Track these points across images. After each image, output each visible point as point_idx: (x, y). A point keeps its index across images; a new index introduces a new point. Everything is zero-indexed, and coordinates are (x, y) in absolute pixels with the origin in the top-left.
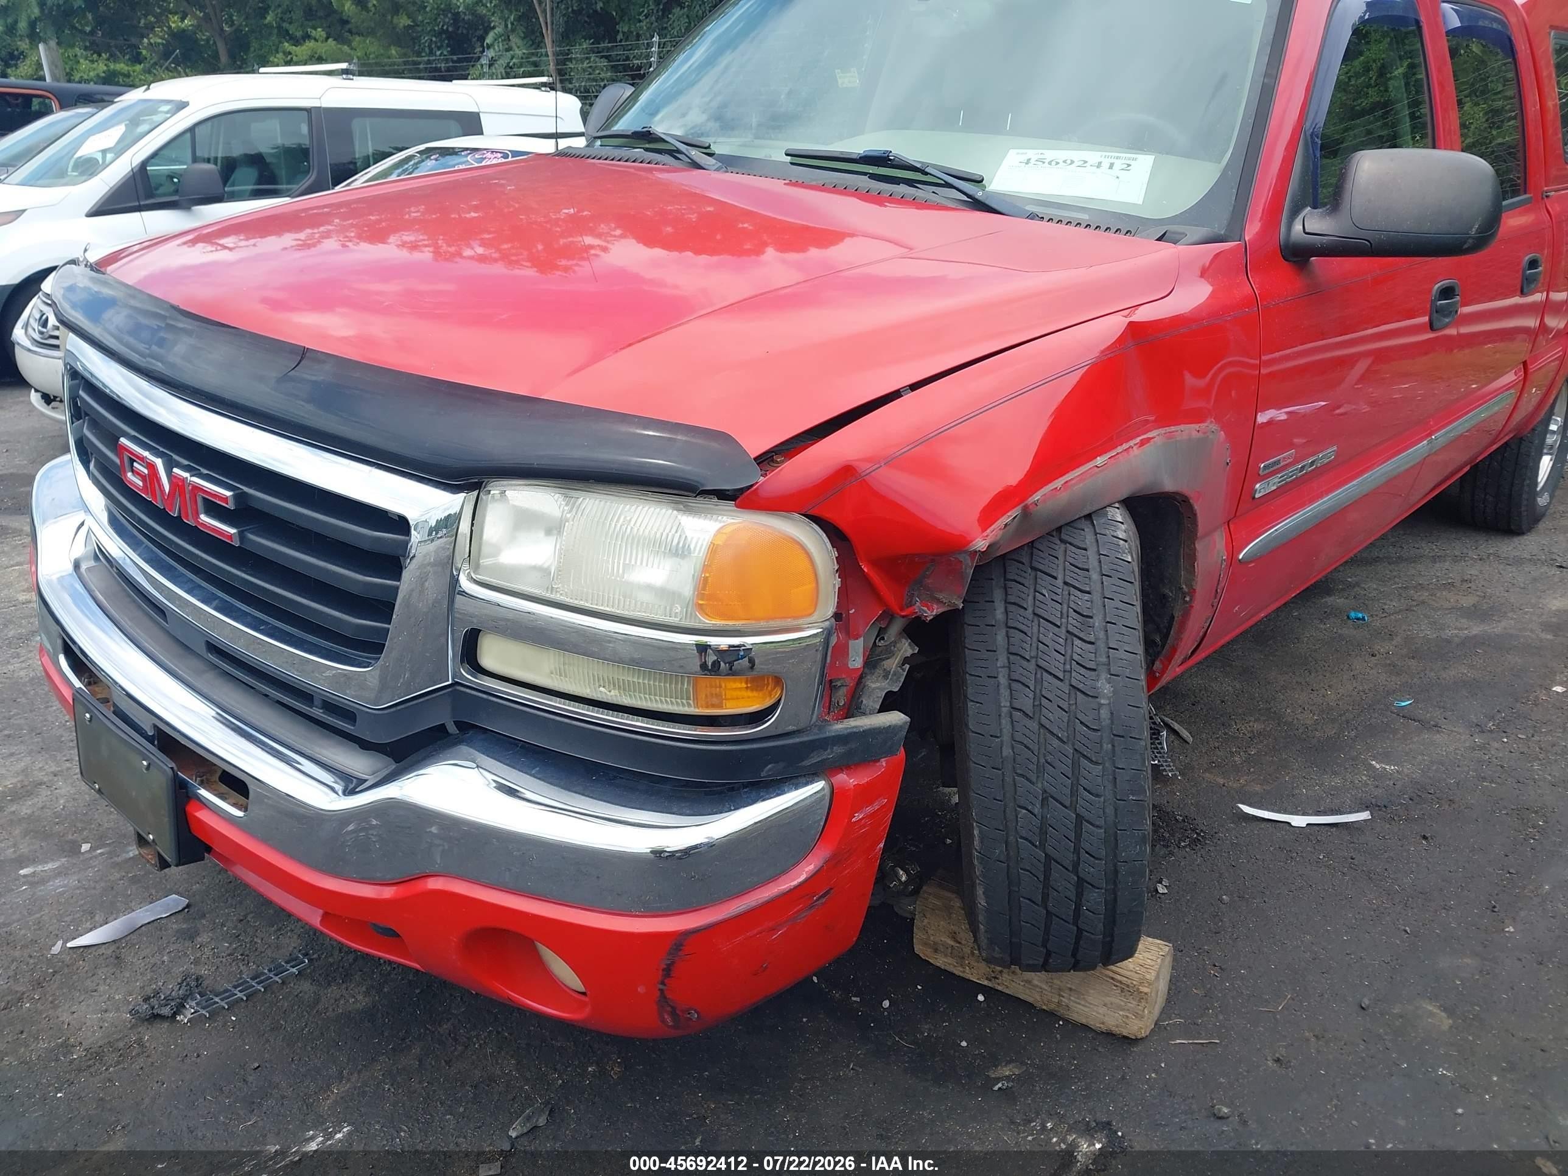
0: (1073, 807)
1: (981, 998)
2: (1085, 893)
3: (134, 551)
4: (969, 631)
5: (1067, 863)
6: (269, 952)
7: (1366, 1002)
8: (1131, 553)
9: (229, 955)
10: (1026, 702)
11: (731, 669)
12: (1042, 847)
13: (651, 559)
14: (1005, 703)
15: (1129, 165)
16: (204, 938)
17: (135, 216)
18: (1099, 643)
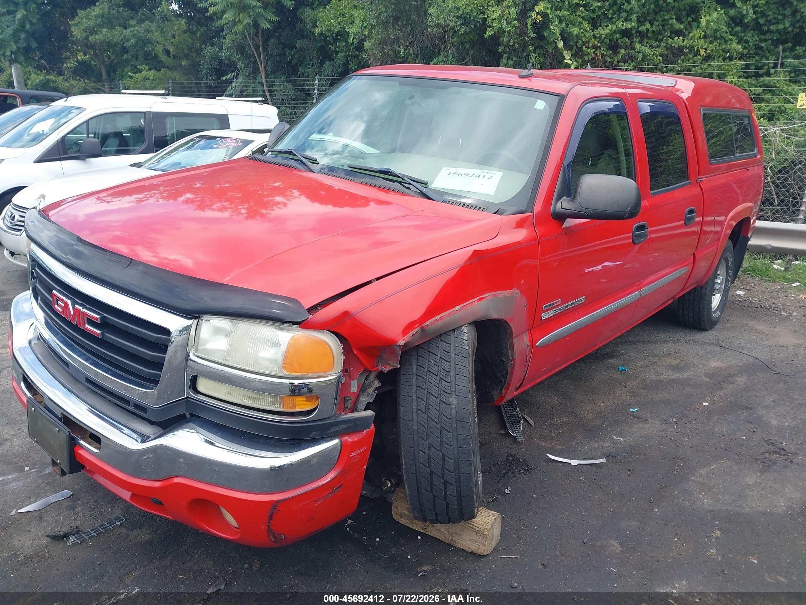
0: (440, 450)
1: (419, 537)
2: (448, 487)
3: (56, 337)
4: (402, 377)
5: (439, 474)
6: (107, 516)
7: (586, 540)
8: (468, 345)
9: (90, 517)
10: (423, 407)
11: (299, 393)
12: (429, 467)
13: (267, 348)
14: (415, 407)
15: (491, 177)
16: (79, 509)
17: (58, 163)
18: (452, 382)
